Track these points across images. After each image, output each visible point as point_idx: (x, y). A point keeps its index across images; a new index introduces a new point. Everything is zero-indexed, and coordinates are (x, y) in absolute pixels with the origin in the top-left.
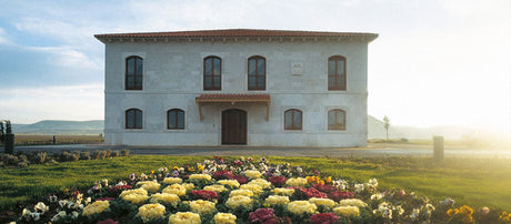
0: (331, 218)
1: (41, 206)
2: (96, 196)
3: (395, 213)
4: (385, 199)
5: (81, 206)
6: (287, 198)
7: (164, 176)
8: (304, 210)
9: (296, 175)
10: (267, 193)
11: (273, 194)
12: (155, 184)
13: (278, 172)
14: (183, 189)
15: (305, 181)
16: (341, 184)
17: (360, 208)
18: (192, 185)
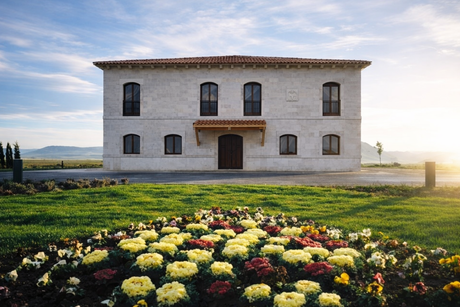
0: (325, 267)
1: (41, 255)
2: (96, 245)
3: (387, 262)
4: (379, 248)
5: (81, 255)
6: (282, 247)
7: (162, 226)
8: (299, 259)
9: (291, 224)
10: (263, 242)
11: (268, 243)
12: (153, 234)
13: (273, 223)
14: (181, 238)
15: (300, 230)
16: (335, 233)
17: (354, 257)
18: (189, 234)
